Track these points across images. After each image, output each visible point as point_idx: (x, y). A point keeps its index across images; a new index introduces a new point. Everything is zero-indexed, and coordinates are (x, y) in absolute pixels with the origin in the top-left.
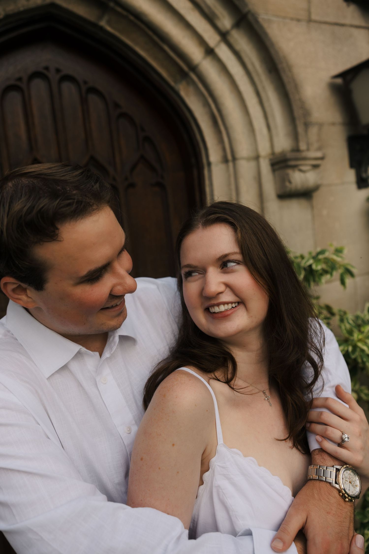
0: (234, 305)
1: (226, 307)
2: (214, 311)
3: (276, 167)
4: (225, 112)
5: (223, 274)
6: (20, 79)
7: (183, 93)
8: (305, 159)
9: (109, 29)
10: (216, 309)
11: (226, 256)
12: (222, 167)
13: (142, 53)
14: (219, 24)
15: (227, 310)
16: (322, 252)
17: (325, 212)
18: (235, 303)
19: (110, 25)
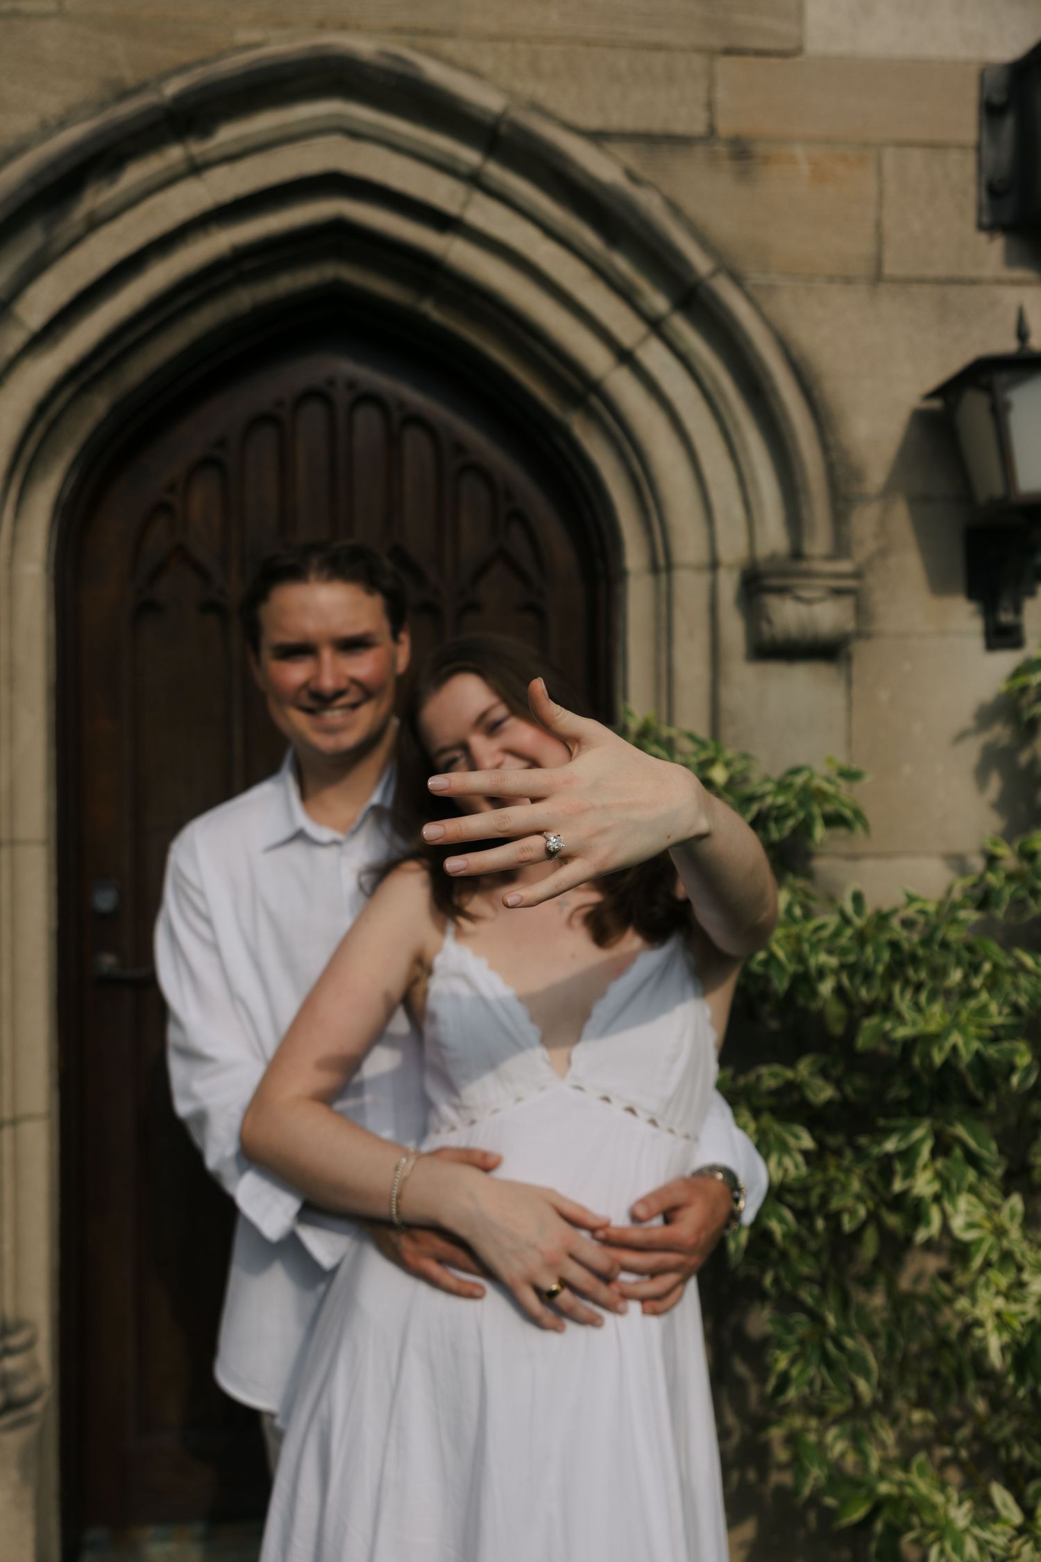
6: (280, 403)
7: (578, 433)
8: (808, 574)
9: (437, 317)
12: (648, 580)
17: (883, 695)
19: (439, 311)
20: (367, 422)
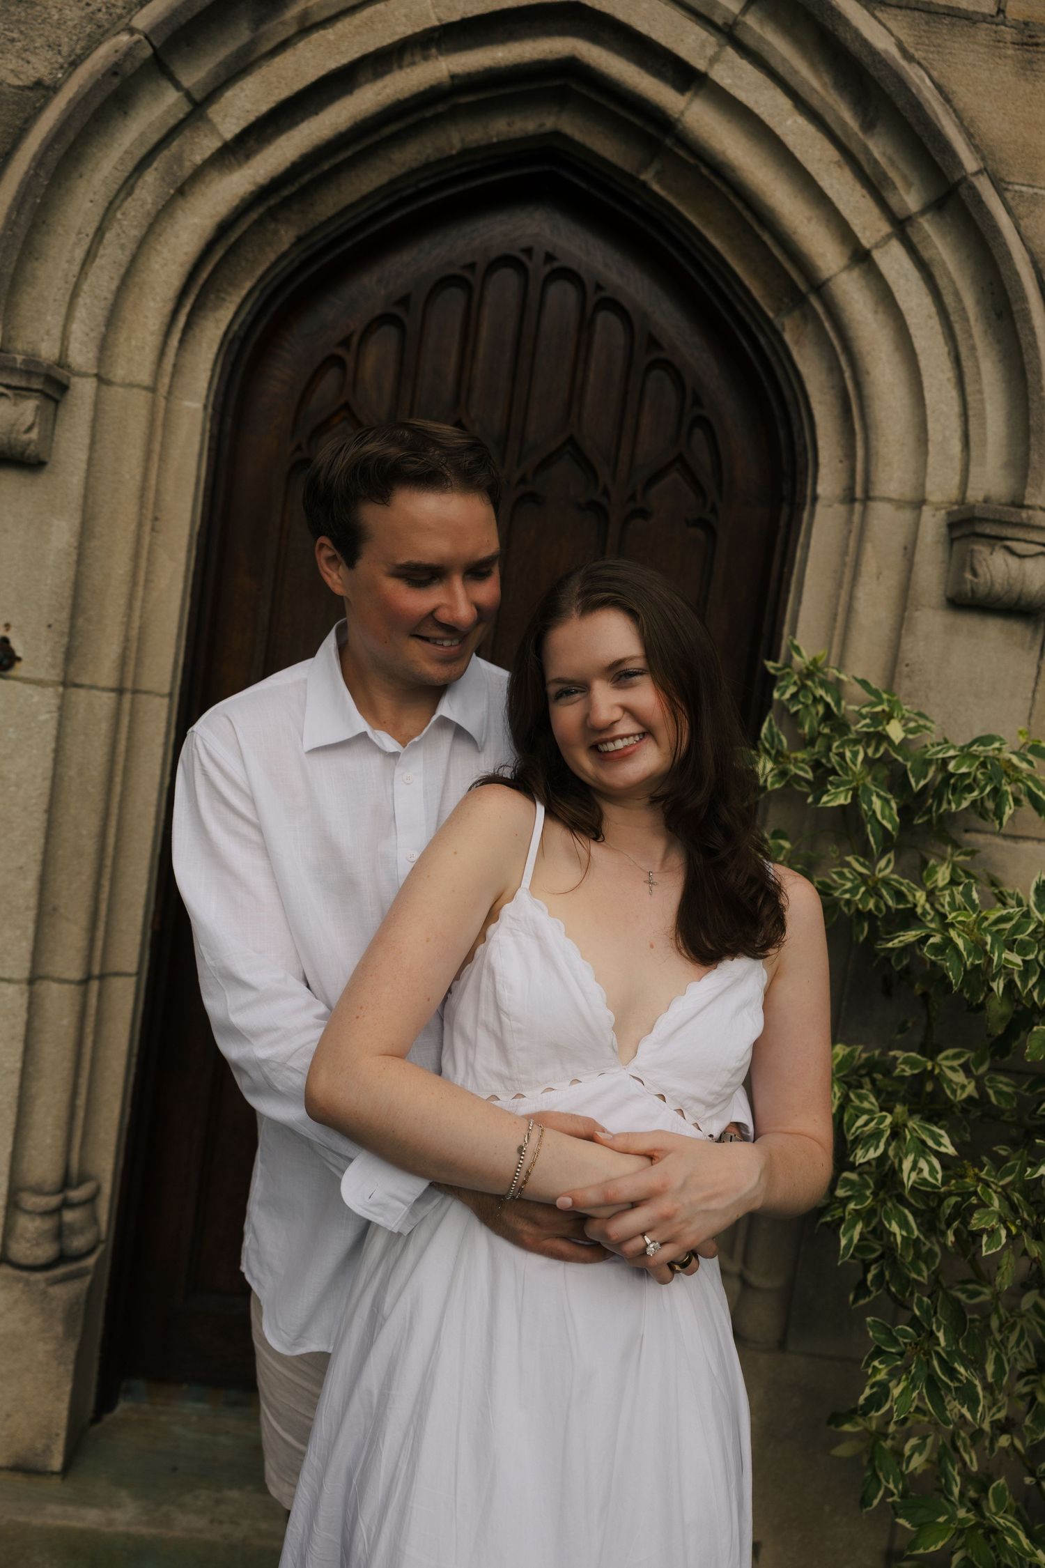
2: (606, 750)
3: (957, 534)
4: (866, 392)
5: (616, 692)
6: (472, 266)
7: (788, 337)
8: (1026, 526)
9: (656, 187)
11: (620, 662)
12: (841, 509)
13: (716, 242)
14: (893, 201)
19: (660, 181)
20: (561, 296)
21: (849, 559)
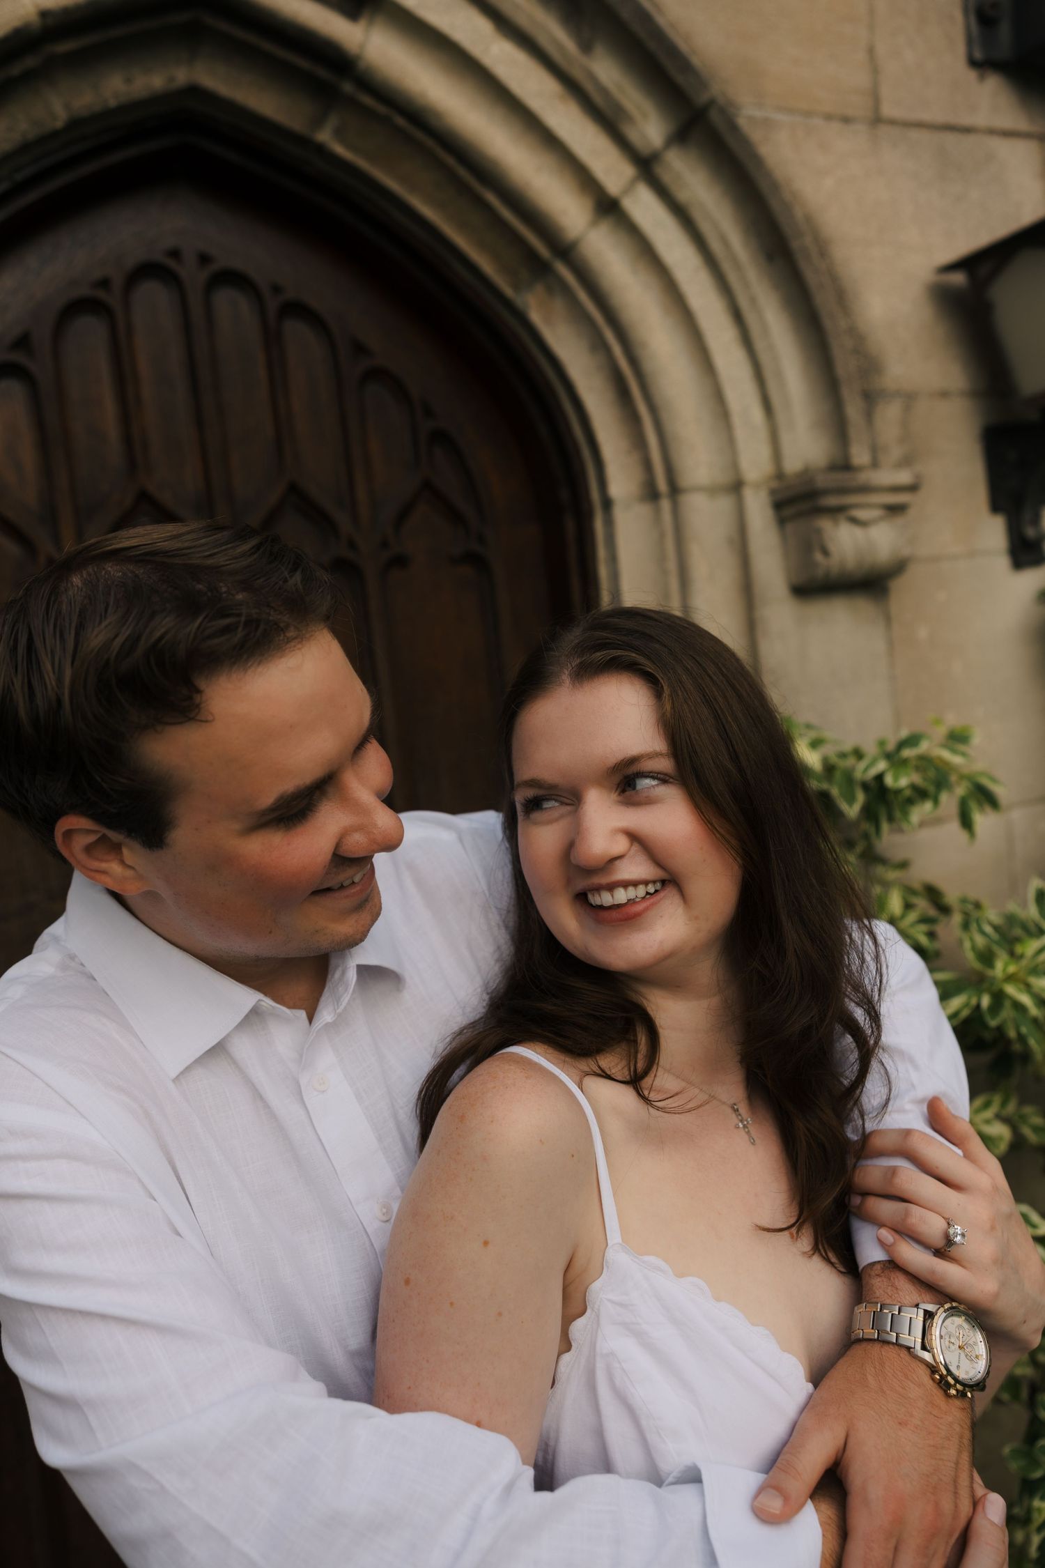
0: (651, 889)
1: (631, 893)
2: (599, 903)
3: (788, 511)
4: (648, 366)
5: (622, 809)
6: (104, 283)
7: (536, 317)
8: (866, 489)
9: (339, 149)
10: (606, 899)
11: (633, 760)
12: (642, 509)
13: (428, 211)
14: (633, 135)
15: (631, 902)
16: (912, 741)
17: (923, 633)
18: (654, 882)
19: (342, 141)
20: (232, 308)
21: (672, 565)
